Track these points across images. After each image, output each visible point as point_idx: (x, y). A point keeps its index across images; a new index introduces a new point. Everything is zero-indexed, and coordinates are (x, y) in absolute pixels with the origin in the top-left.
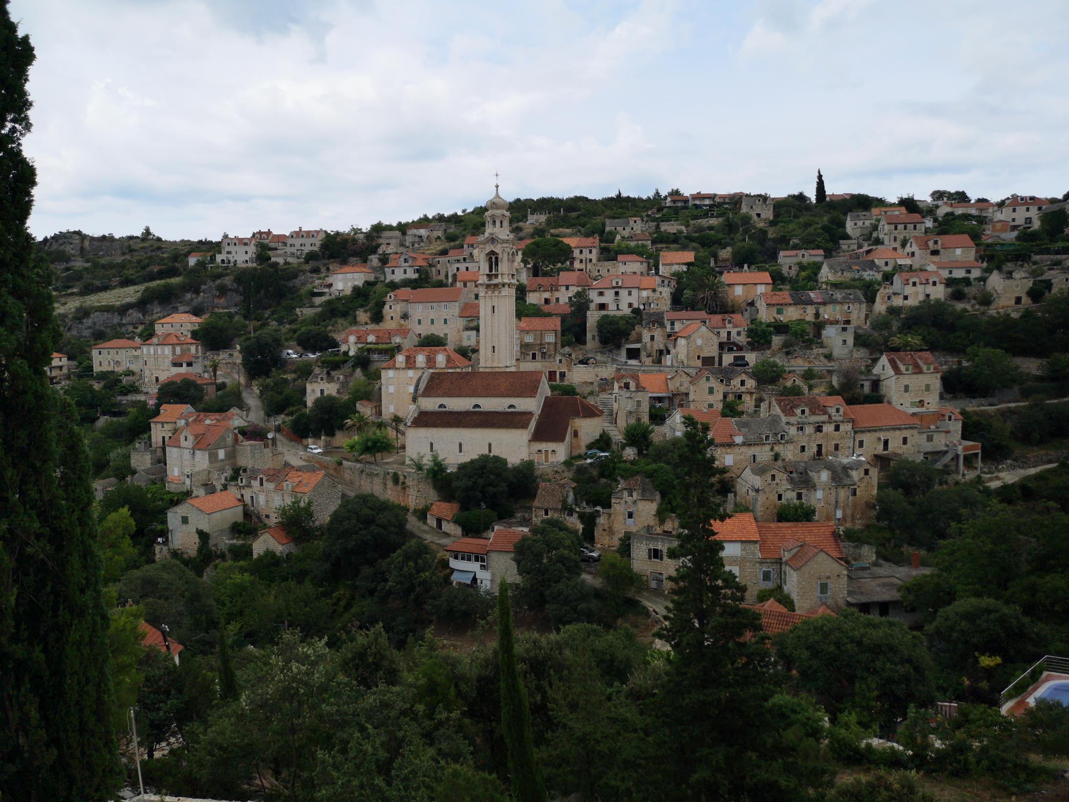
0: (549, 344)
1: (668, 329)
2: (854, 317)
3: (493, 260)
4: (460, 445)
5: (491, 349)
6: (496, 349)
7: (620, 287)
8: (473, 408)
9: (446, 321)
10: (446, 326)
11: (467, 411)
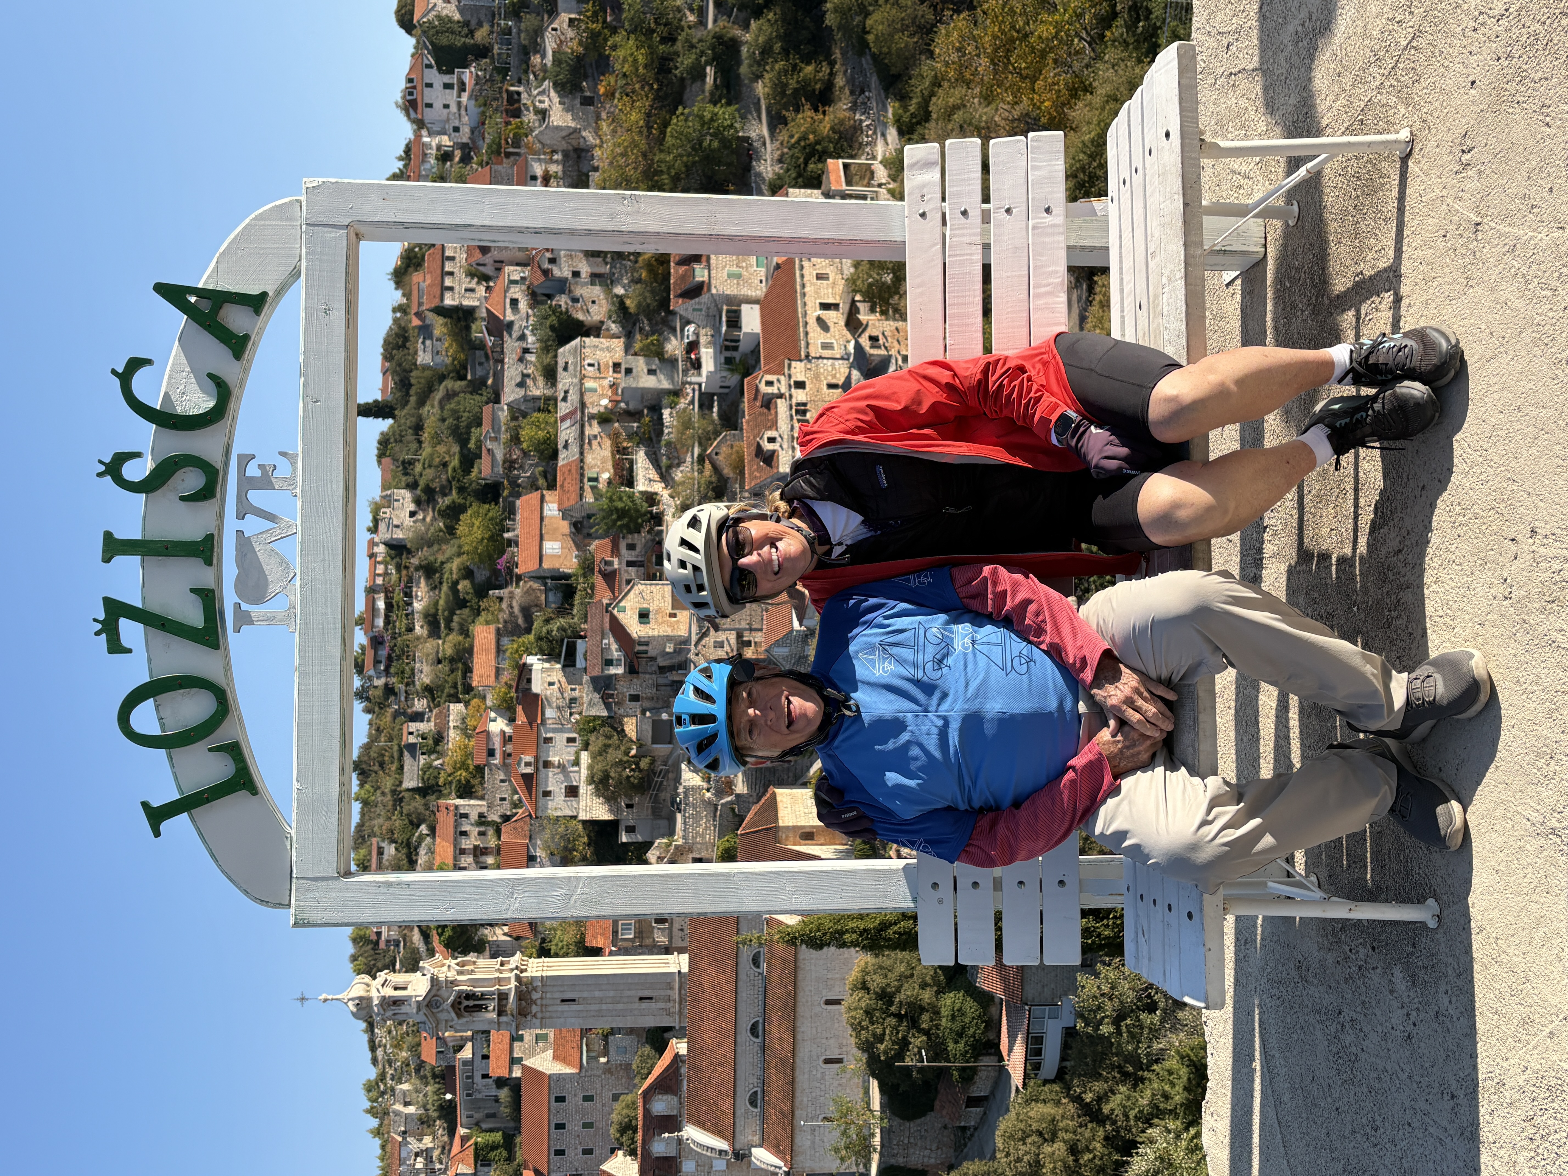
1: (619, 670)
2: (607, 358)
3: (471, 1003)
4: (828, 1061)
5: (645, 1005)
6: (646, 994)
7: (537, 758)
8: (757, 1037)
9: (588, 1098)
10: (597, 1099)
11: (763, 1049)
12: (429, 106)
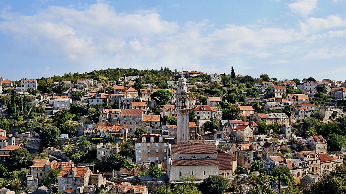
0: (193, 132)
1: (232, 127)
3: (183, 101)
4: (193, 172)
5: (182, 135)
7: (205, 111)
8: (193, 158)
9: (137, 123)
10: (137, 125)
11: (191, 159)
12: (306, 86)
